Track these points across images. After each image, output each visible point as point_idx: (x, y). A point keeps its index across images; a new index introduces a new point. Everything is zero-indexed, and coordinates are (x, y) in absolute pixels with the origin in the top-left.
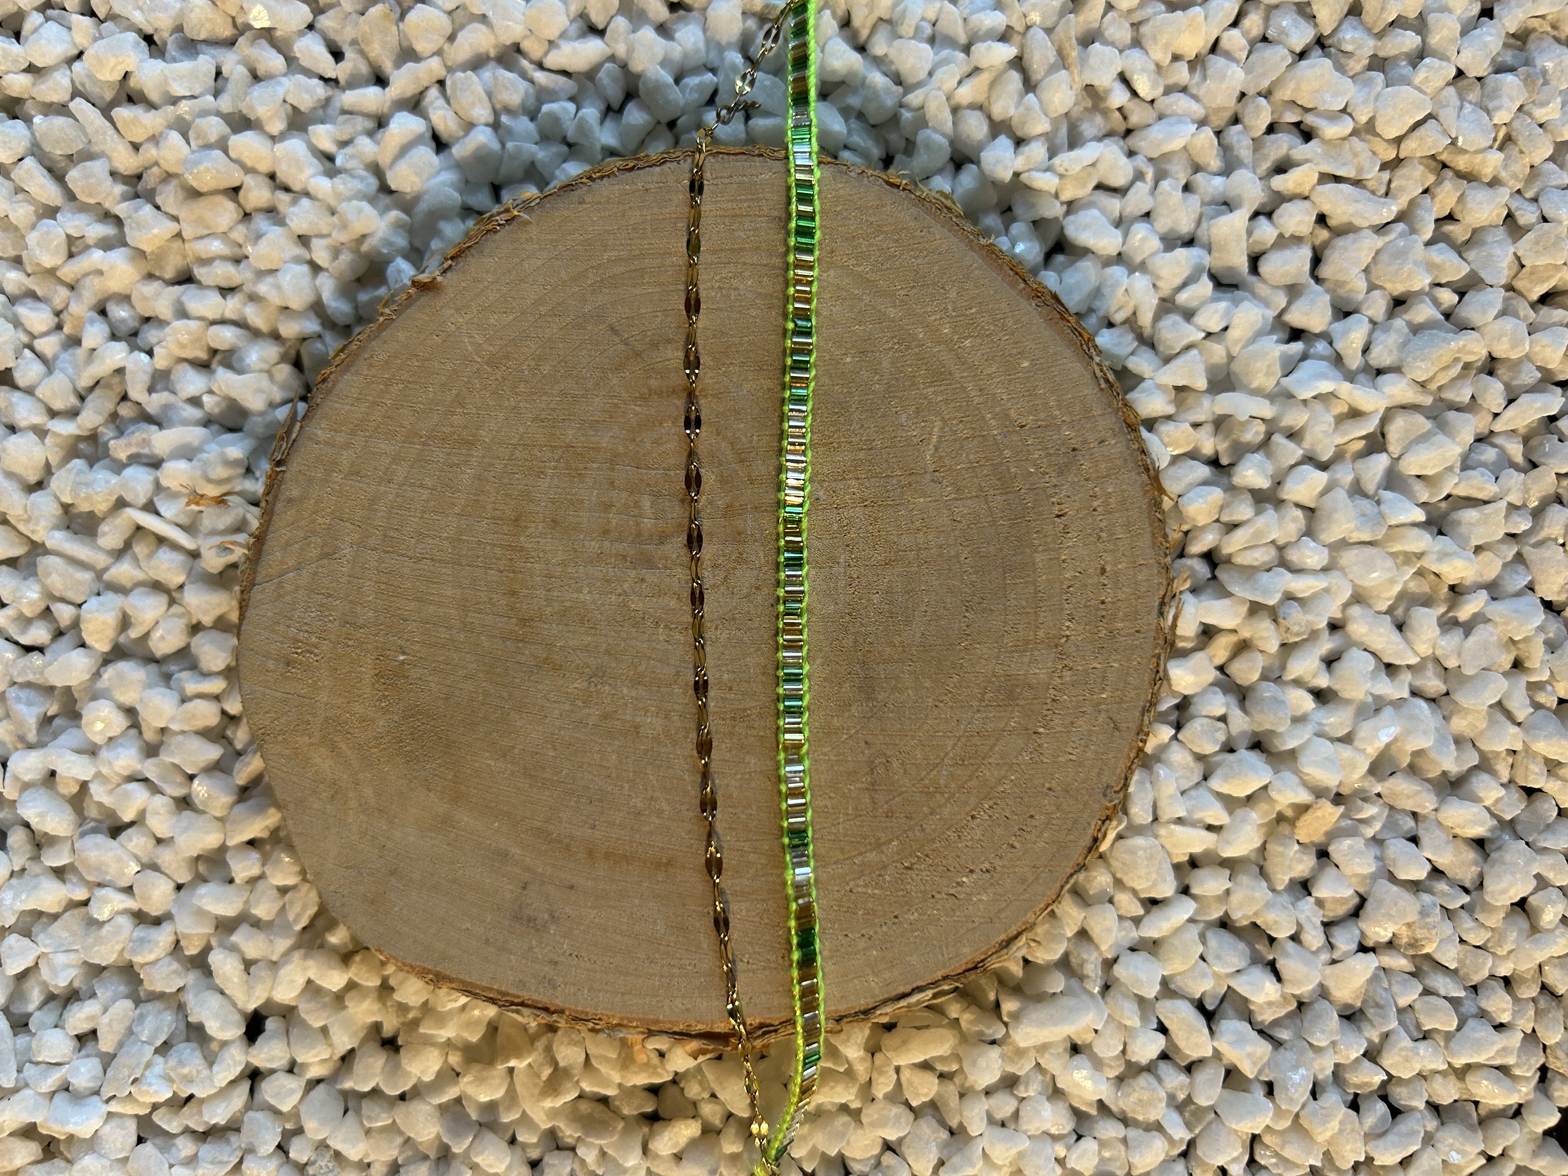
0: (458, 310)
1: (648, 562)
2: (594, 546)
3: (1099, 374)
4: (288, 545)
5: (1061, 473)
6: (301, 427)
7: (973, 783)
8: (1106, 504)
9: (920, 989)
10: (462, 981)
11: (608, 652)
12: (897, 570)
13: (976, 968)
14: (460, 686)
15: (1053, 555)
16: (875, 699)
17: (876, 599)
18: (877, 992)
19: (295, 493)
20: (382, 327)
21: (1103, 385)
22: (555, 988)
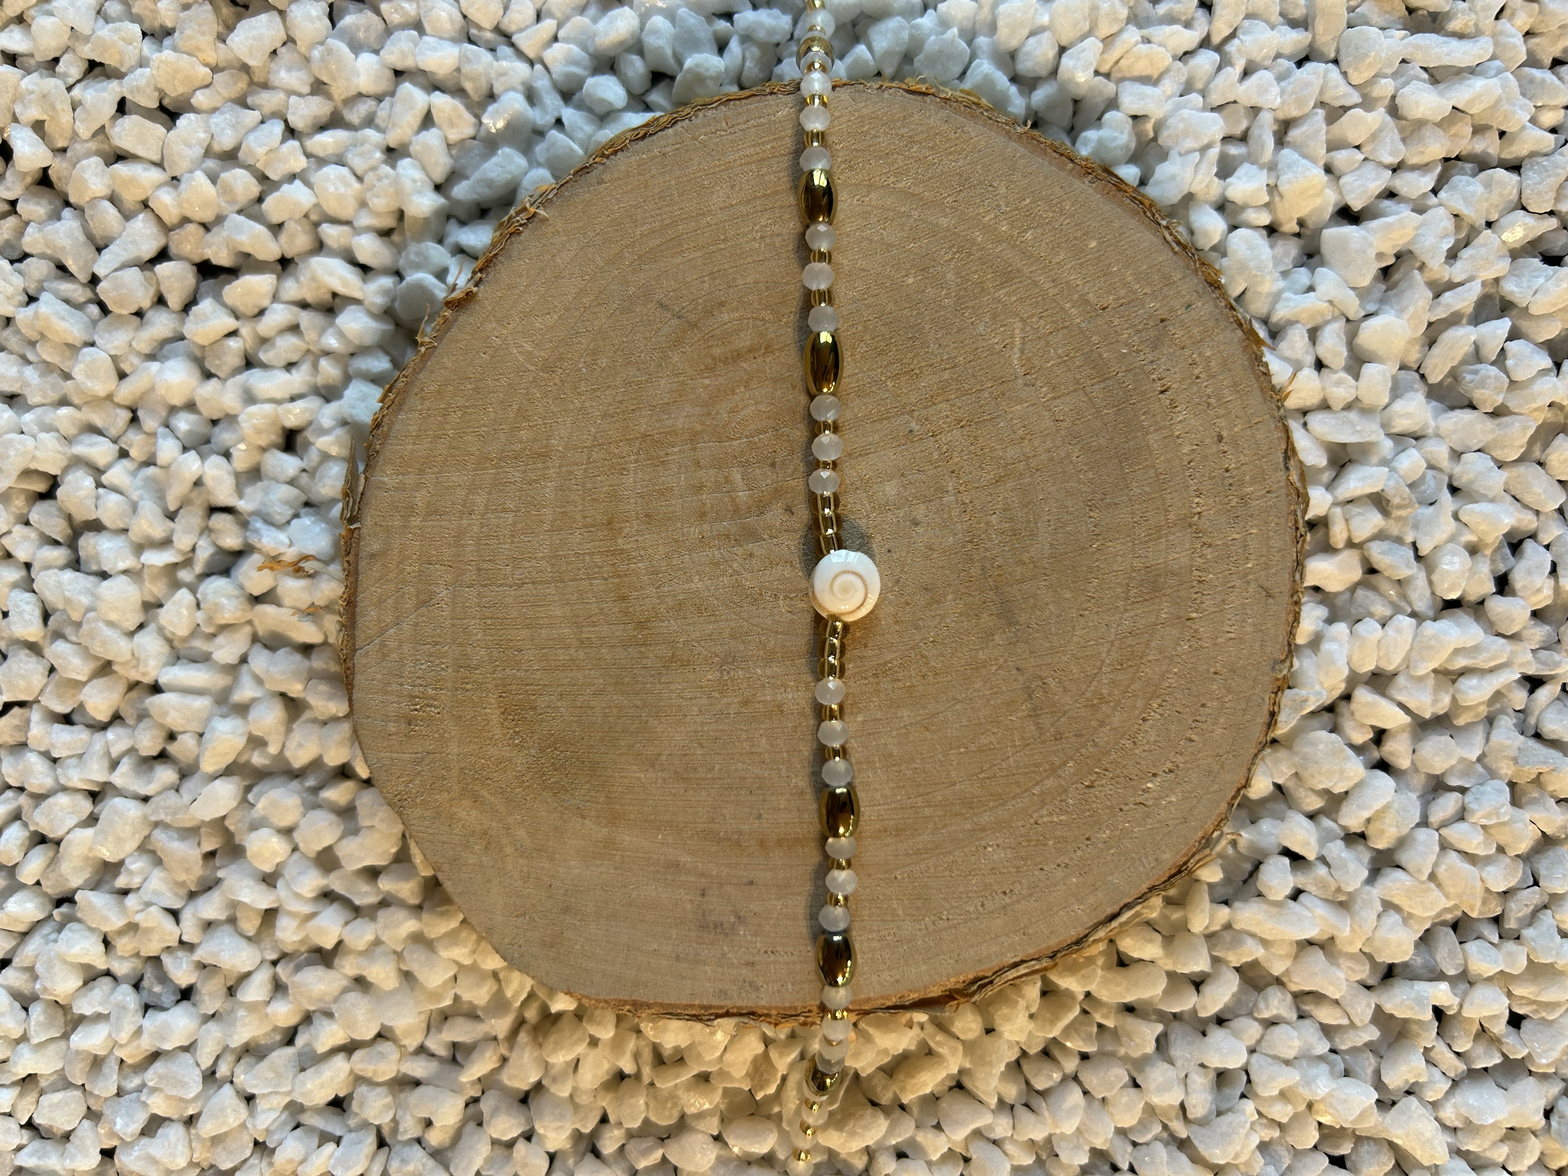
0: (499, 322)
1: (751, 535)
2: (694, 532)
3: (1169, 238)
4: (380, 602)
5: (1155, 348)
6: (366, 479)
7: (1136, 686)
8: (1208, 368)
9: (1128, 906)
10: (661, 1005)
11: (733, 636)
12: (1010, 485)
13: (1179, 872)
14: (592, 704)
15: (1166, 432)
16: (1017, 623)
17: (994, 519)
18: (1085, 919)
19: (376, 547)
20: (425, 358)
21: (1177, 249)
22: (757, 989)
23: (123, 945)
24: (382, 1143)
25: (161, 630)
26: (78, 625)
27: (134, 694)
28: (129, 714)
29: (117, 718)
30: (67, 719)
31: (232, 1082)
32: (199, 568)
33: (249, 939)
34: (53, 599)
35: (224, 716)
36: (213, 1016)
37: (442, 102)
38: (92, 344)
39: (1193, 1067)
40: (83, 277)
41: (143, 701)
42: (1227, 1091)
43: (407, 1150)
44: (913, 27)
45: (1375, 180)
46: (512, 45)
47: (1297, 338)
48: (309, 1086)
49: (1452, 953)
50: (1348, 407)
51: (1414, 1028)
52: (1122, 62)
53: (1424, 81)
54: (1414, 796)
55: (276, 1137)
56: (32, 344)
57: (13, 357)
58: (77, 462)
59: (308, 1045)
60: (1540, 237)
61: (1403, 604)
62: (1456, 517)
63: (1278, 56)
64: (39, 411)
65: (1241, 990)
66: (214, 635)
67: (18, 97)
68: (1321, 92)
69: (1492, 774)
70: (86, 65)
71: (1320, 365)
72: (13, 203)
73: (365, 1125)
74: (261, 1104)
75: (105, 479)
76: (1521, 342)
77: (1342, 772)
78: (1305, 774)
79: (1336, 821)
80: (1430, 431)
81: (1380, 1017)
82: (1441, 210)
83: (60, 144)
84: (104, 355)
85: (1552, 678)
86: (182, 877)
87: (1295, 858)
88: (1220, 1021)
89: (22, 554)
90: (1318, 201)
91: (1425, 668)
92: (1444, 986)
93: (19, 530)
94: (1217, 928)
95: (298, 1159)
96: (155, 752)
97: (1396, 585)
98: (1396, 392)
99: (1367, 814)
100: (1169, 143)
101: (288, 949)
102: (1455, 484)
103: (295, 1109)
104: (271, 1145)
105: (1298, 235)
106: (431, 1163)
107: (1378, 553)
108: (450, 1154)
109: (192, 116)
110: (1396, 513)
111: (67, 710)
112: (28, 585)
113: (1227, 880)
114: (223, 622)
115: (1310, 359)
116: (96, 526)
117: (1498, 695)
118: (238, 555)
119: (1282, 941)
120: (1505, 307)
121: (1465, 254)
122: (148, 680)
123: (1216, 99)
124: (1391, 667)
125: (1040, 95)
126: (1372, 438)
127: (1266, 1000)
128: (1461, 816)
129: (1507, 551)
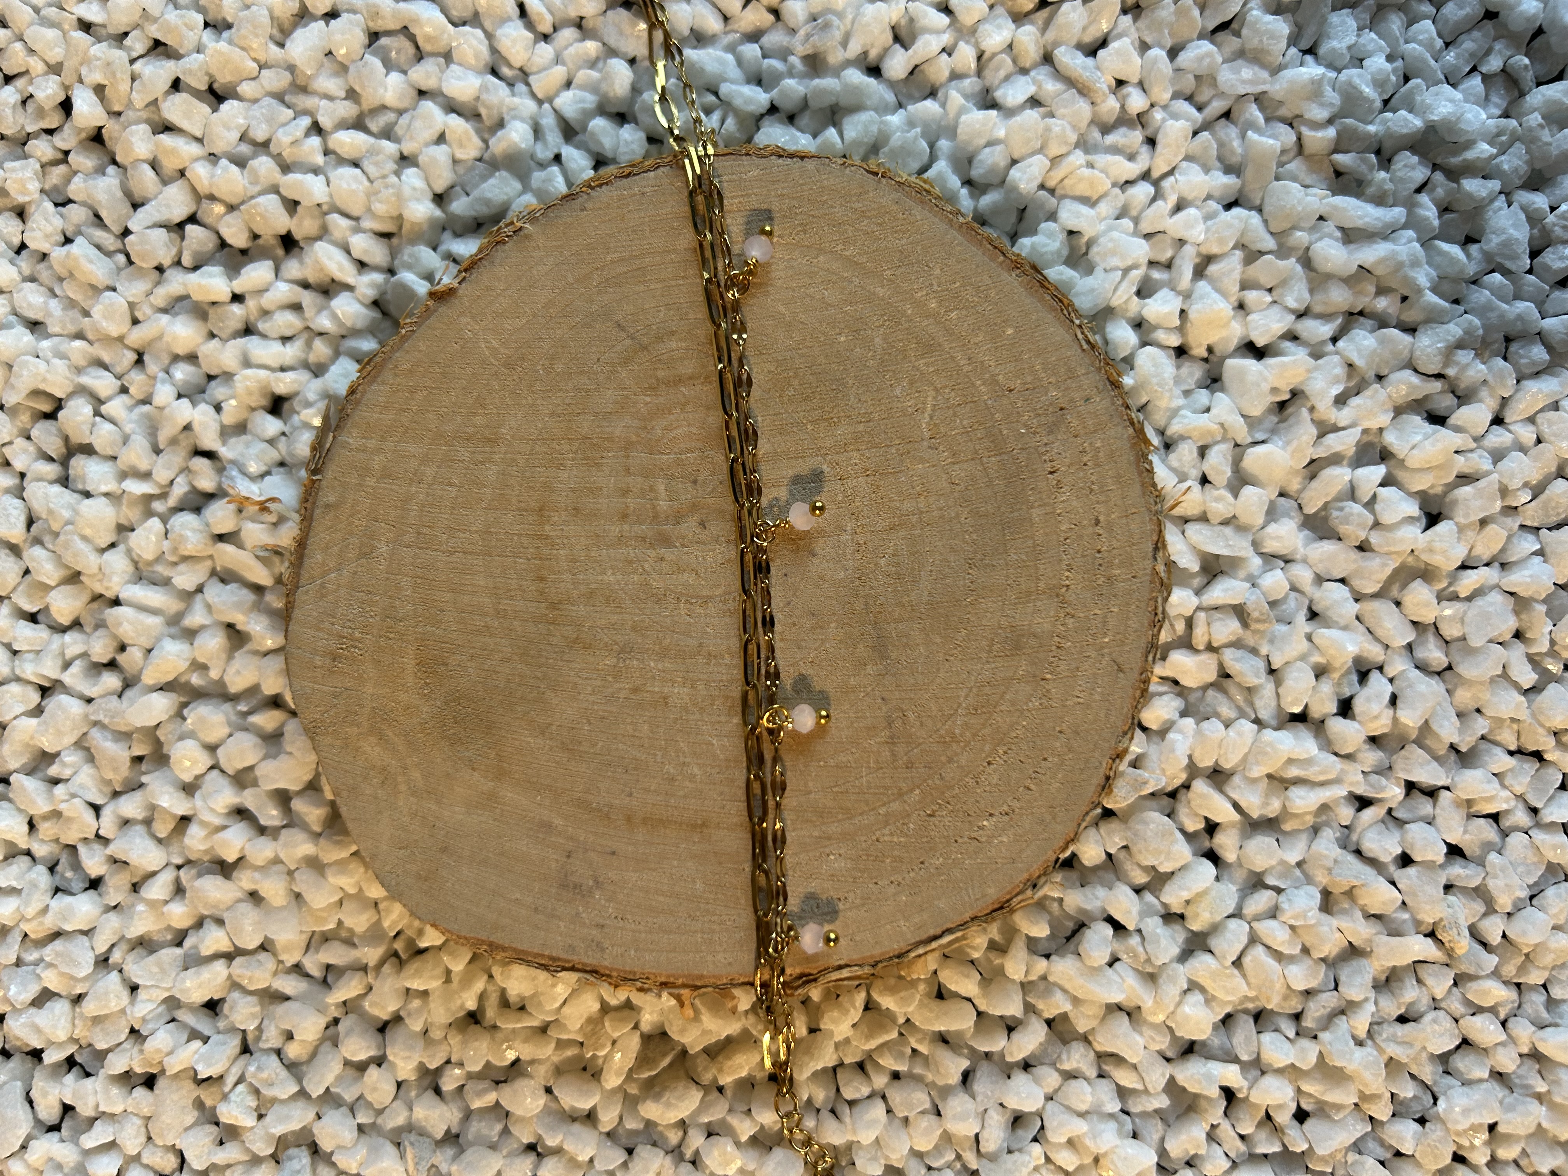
0: (474, 318)
1: (666, 542)
2: (614, 530)
3: (1080, 336)
4: (328, 547)
5: (1050, 432)
6: (334, 437)
7: (987, 731)
8: (1096, 458)
11: (634, 629)
12: (902, 534)
14: (497, 669)
15: (1049, 509)
16: (889, 657)
17: (883, 562)
19: (332, 499)
20: (404, 339)
21: (1085, 347)
22: (603, 950)
23: (46, 829)
24: (246, 1050)
25: (129, 552)
26: (57, 535)
27: (95, 605)
28: (88, 622)
29: (76, 624)
30: (33, 618)
31: (120, 971)
32: (172, 502)
33: (160, 841)
34: (38, 507)
35: (173, 637)
36: (115, 907)
37: (456, 124)
38: (114, 290)
39: (991, 1104)
40: (117, 229)
41: (102, 612)
42: (1020, 1132)
43: (264, 1058)
44: (882, 122)
45: (1279, 321)
46: (528, 84)
47: (1186, 452)
48: (188, 984)
49: (1247, 1039)
50: (1225, 523)
51: (1203, 1103)
52: (1066, 181)
53: (1337, 240)
54: (1233, 888)
55: (150, 1026)
56: (61, 280)
57: (42, 289)
58: (82, 390)
59: (195, 947)
60: (1426, 397)
61: (1249, 710)
62: (1309, 638)
63: (1209, 197)
64: (56, 340)
65: (1048, 1041)
66: (175, 564)
67: (86, 61)
68: (1242, 234)
69: (1309, 880)
70: (151, 43)
71: (1204, 480)
72: (67, 153)
73: (233, 1030)
74: (142, 994)
75: (104, 409)
76: (1393, 489)
77: (1169, 853)
78: (1134, 849)
79: (1158, 898)
80: (1298, 557)
81: (1172, 1087)
82: (1336, 358)
83: (117, 108)
84: (122, 300)
85: (1380, 800)
86: (110, 775)
87: (1118, 927)
88: (1026, 1066)
89: (19, 464)
90: (1224, 333)
91: (1258, 771)
92: (1235, 1068)
93: (20, 442)
94: (1033, 977)
95: (166, 1050)
96: (105, 660)
97: (1246, 692)
98: (1272, 514)
99: (1186, 895)
100: (1097, 259)
101: (193, 857)
102: (1314, 608)
103: (172, 1003)
104: (144, 1033)
105: (1206, 360)
106: (284, 1073)
107: (1233, 660)
108: (304, 1068)
109: (235, 103)
110: (1254, 626)
111: (34, 610)
112: (19, 492)
113: (1052, 936)
114: (186, 553)
115: (1195, 473)
116: (88, 450)
117: (1325, 808)
118: (210, 497)
119: (1093, 1002)
120: (1385, 456)
121: (1355, 401)
122: (110, 594)
123: (1146, 227)
124: (1227, 765)
125: (987, 200)
126: (1242, 554)
127: (1069, 1052)
128: (1273, 913)
129: (1355, 678)
